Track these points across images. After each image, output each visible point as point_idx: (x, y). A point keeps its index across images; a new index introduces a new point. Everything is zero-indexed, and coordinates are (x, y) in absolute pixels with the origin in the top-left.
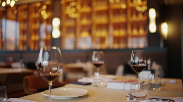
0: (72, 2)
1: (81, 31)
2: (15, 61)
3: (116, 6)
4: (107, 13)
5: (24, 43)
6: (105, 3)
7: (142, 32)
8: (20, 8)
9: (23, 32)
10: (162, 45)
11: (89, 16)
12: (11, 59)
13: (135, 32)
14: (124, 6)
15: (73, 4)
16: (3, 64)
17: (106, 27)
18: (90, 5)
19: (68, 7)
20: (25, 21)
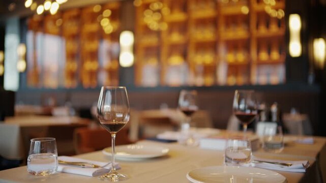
0: (154, 2)
1: (170, 54)
2: (58, 105)
3: (231, 10)
4: (214, 22)
5: (73, 75)
6: (211, 4)
7: (275, 55)
8: (66, 15)
9: (72, 56)
10: (311, 79)
11: (183, 27)
12: (51, 102)
13: (264, 56)
14: (245, 10)
15: (156, 6)
16: (38, 109)
17: (213, 46)
18: (185, 8)
19: (148, 11)
20: (75, 37)
